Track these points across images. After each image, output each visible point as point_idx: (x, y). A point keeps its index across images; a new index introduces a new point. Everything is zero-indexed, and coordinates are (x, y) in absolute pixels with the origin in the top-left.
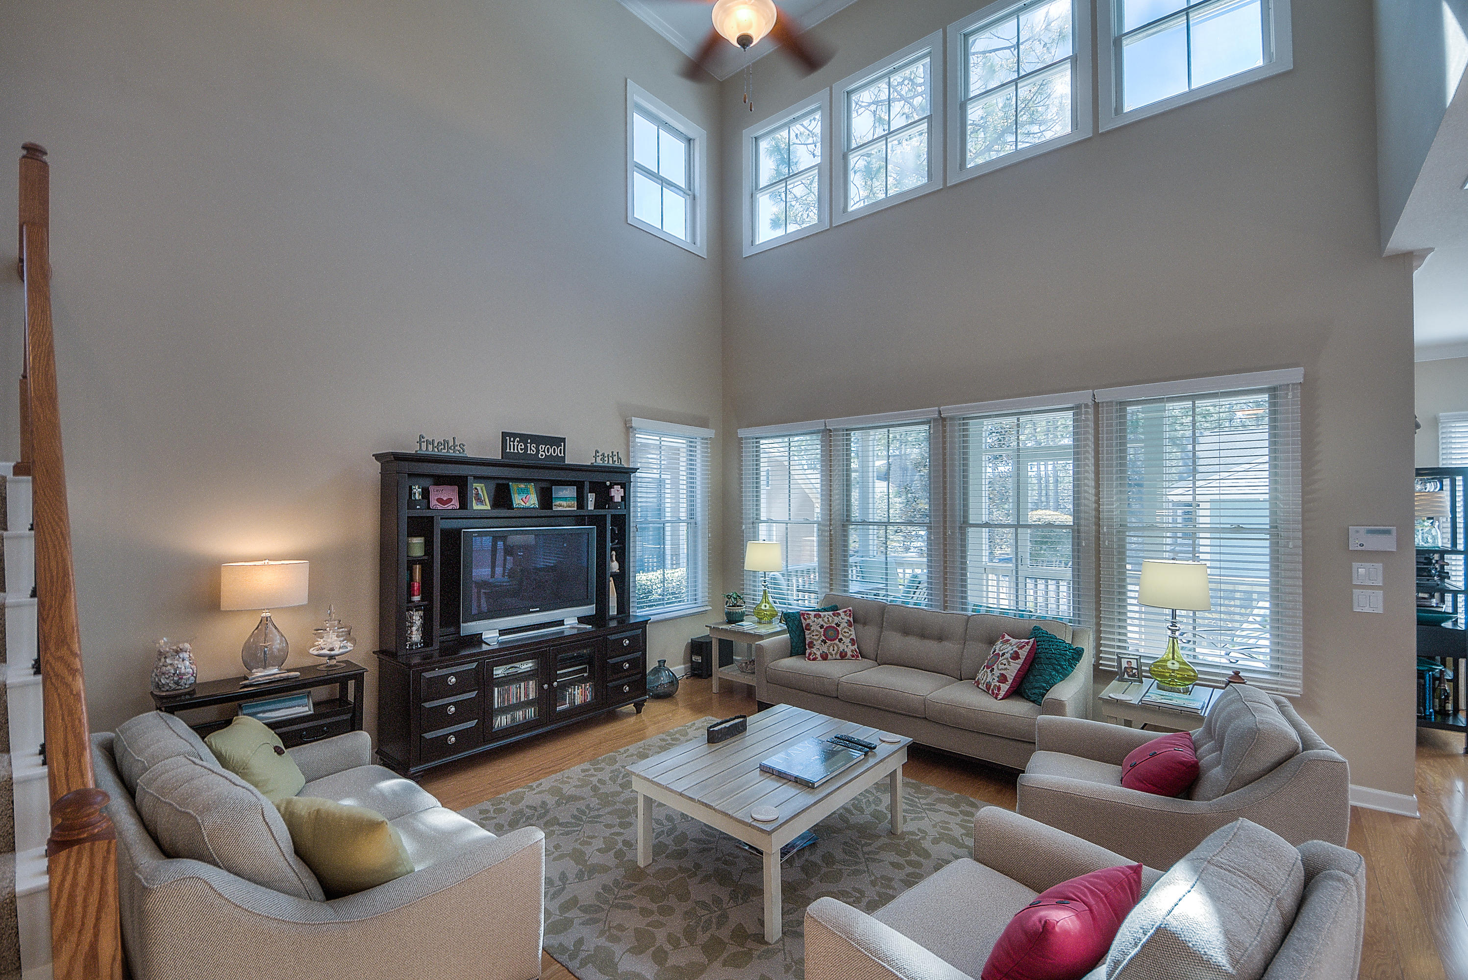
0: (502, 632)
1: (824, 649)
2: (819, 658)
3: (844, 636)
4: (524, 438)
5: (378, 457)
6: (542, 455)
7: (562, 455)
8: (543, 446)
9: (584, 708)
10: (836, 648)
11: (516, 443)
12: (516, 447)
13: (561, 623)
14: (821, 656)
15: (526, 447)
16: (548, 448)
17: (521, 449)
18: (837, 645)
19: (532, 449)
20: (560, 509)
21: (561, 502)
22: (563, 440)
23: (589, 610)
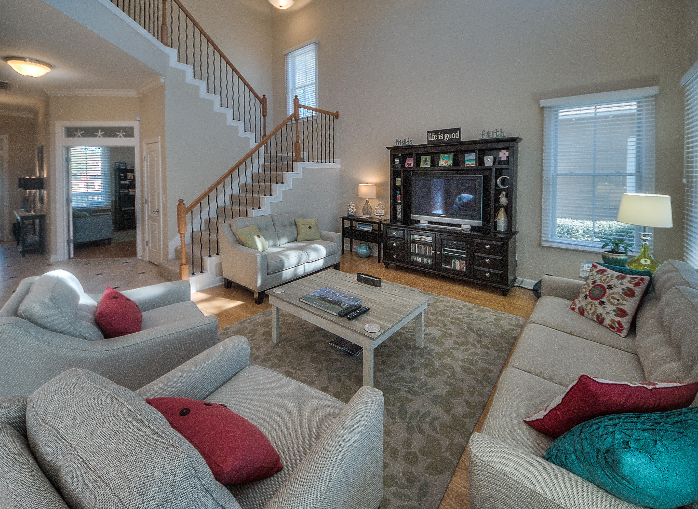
0: (429, 222)
1: (584, 303)
2: (577, 310)
3: (609, 300)
4: (436, 132)
5: (388, 148)
6: (446, 139)
7: (458, 137)
8: (447, 134)
9: (459, 273)
10: (593, 309)
11: (433, 136)
12: (433, 137)
13: (460, 226)
14: (579, 309)
15: (438, 136)
16: (450, 135)
17: (436, 138)
18: (595, 306)
19: (441, 137)
20: (468, 166)
21: (468, 162)
22: (459, 129)
23: (478, 223)
